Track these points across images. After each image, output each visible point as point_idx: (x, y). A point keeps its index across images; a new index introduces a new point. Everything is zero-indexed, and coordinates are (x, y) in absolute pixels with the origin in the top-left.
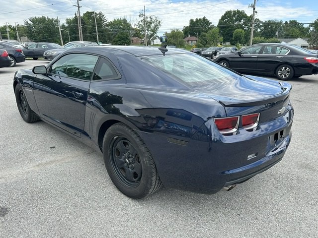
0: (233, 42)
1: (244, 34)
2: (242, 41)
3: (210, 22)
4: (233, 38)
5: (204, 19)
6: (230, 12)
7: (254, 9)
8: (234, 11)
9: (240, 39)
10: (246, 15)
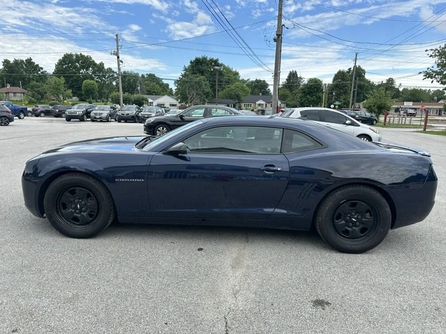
0: (83, 97)
1: (97, 87)
2: (96, 96)
3: (40, 66)
4: (83, 92)
5: (29, 61)
6: (71, 55)
7: (118, 57)
8: (77, 56)
9: (92, 93)
10: (94, 61)
